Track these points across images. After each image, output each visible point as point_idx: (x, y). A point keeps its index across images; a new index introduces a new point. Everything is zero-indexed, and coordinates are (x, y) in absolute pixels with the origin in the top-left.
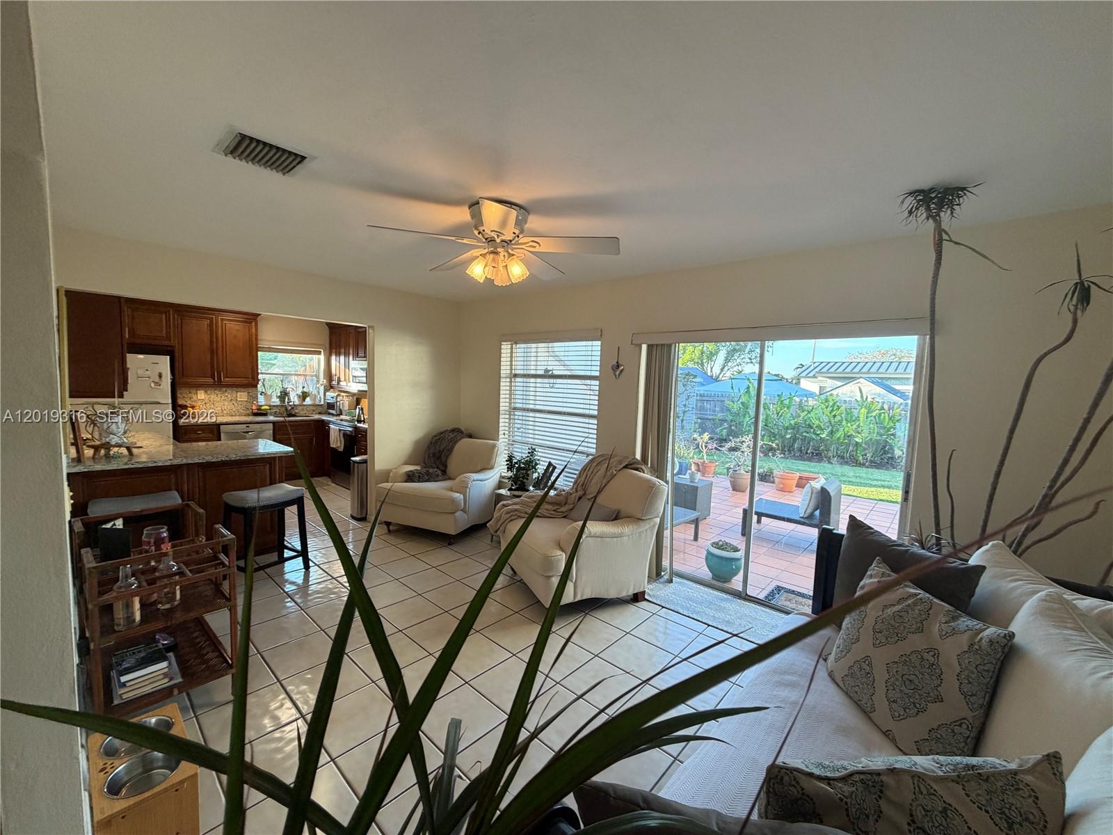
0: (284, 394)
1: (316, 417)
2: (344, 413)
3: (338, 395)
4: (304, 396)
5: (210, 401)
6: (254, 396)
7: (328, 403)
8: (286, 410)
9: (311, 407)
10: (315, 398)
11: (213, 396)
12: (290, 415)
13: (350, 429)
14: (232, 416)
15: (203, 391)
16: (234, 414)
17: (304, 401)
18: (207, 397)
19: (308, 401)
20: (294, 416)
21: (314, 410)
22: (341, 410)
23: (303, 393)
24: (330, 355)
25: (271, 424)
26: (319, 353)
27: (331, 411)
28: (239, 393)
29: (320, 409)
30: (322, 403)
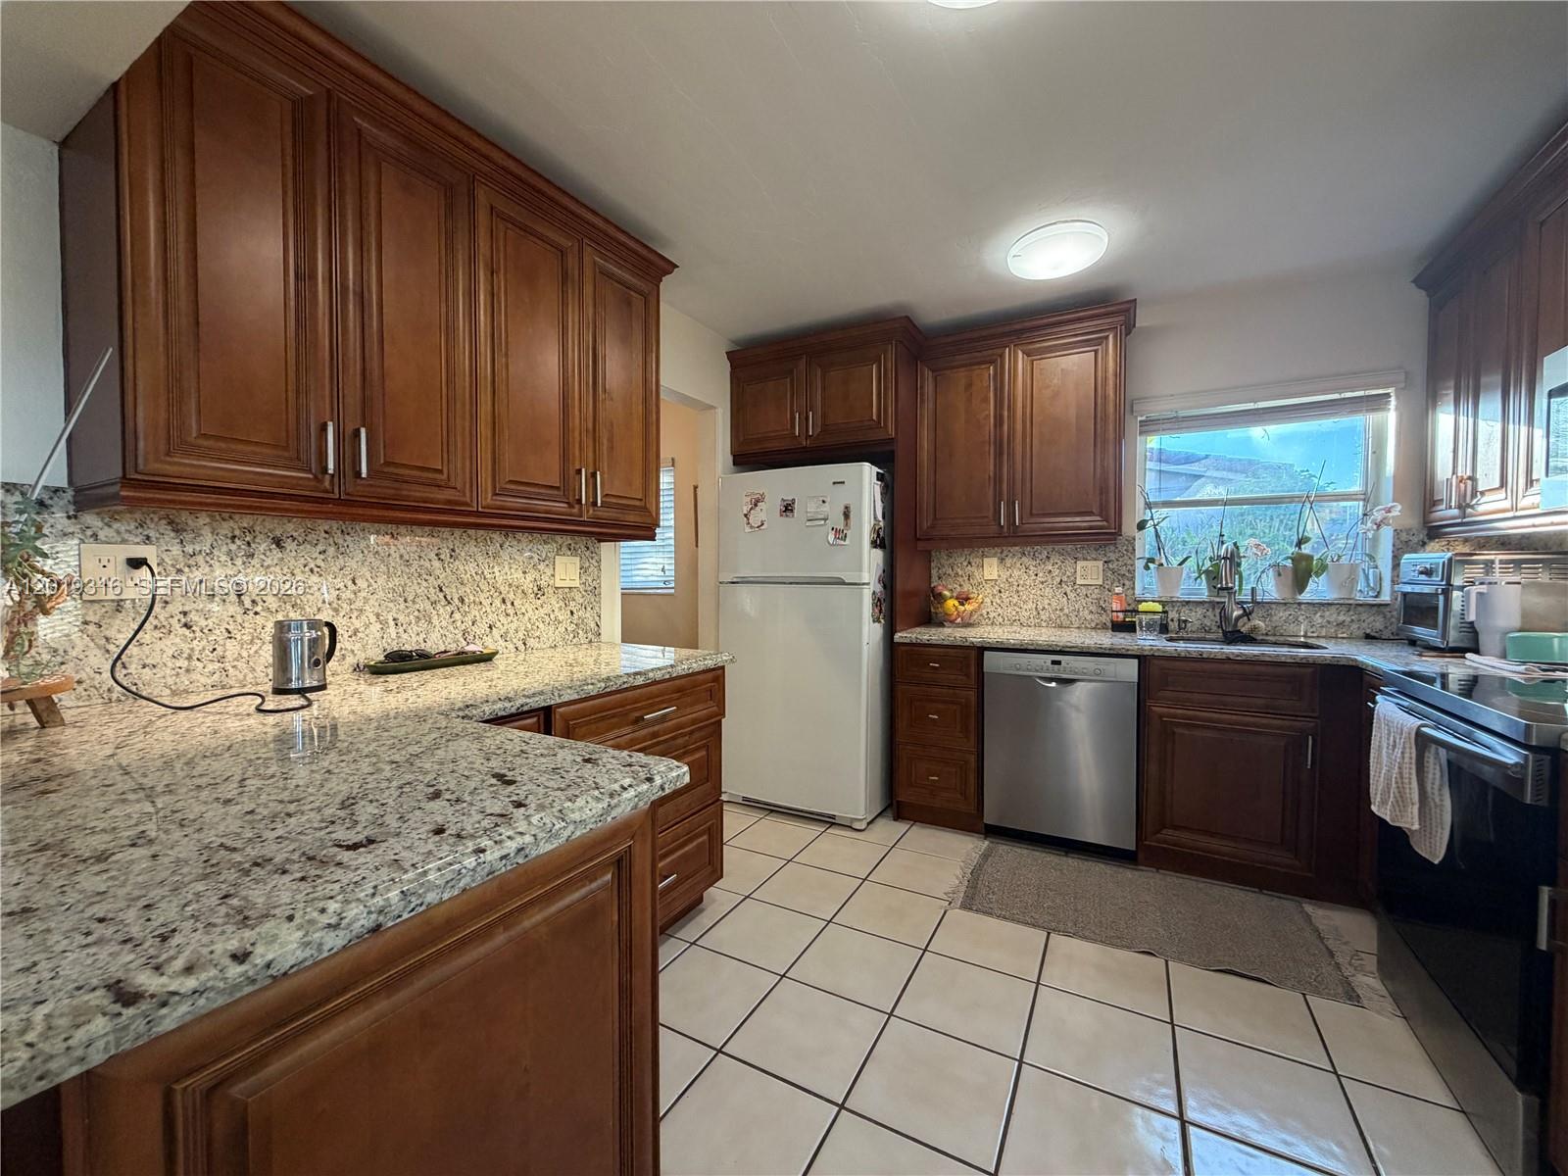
0: (1223, 569)
1: (1333, 650)
2: (1484, 640)
3: (1464, 561)
4: (1301, 571)
5: (1011, 585)
6: (1123, 571)
7: (1405, 595)
8: (1224, 617)
9: (1331, 615)
10: (1353, 581)
11: (1016, 573)
12: (1234, 637)
13: (1509, 756)
14: (1061, 627)
15: (995, 561)
16: (1066, 623)
17: (1301, 591)
18: (1005, 575)
19: (1318, 589)
20: (1248, 639)
21: (1341, 624)
22: (1472, 630)
23: (1297, 559)
24: (1432, 399)
25: (1136, 661)
26: (1377, 403)
27: (1420, 632)
28: (1080, 564)
29: (1377, 623)
30: (1386, 597)
